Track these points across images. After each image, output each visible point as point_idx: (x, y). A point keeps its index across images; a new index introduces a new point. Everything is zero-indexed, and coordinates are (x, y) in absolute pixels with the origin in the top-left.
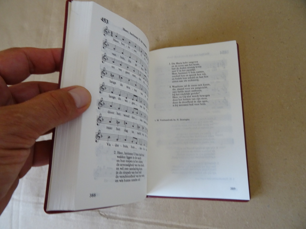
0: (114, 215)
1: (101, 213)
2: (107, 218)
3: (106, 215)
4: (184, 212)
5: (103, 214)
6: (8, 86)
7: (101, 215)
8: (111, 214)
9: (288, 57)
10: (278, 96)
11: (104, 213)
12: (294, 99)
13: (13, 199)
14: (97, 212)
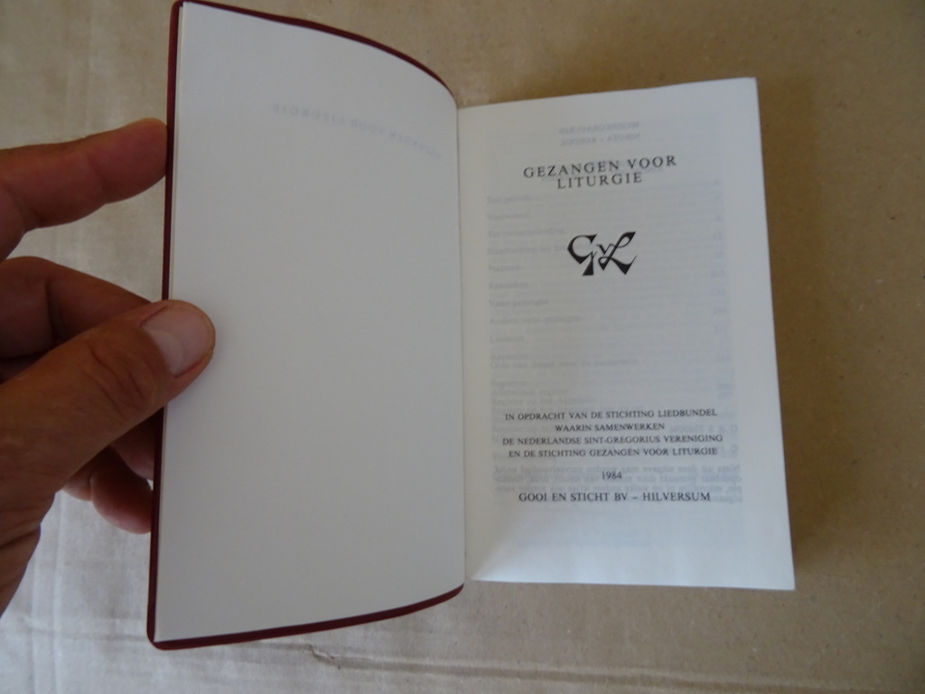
0: (358, 656)
1: (317, 652)
2: (339, 668)
3: (333, 658)
4: (569, 631)
5: (324, 655)
7: (319, 658)
8: (349, 655)
11: (328, 654)
13: (29, 630)
14: (306, 652)
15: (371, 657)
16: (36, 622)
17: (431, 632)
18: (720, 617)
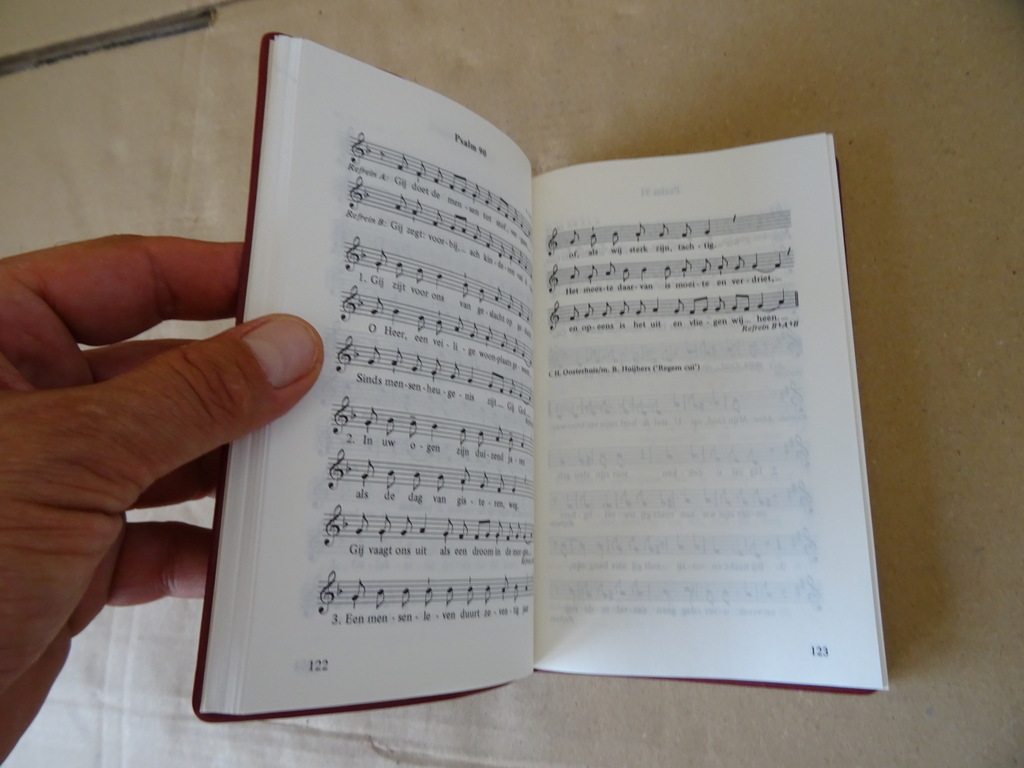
0: (418, 751)
1: (376, 744)
2: (398, 763)
3: (392, 752)
4: (644, 735)
5: (384, 748)
6: (83, 347)
7: (378, 751)
8: (410, 749)
9: (970, 201)
10: (945, 335)
11: (387, 746)
12: (1001, 343)
13: (100, 706)
14: (365, 743)
15: (431, 753)
16: (107, 698)
17: (495, 728)
18: (818, 728)
